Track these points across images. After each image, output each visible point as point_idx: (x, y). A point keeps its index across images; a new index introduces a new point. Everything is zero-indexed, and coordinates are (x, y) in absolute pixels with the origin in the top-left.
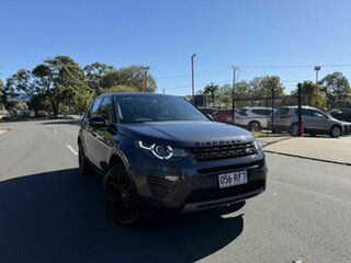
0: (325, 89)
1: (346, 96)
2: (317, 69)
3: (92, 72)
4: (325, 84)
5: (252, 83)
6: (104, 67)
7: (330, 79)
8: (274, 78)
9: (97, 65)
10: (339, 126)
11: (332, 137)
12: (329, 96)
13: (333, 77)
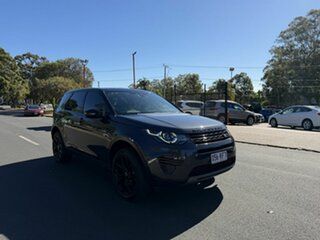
0: (234, 87)
1: (250, 92)
2: (232, 70)
3: (23, 63)
4: (234, 82)
5: (177, 80)
6: (36, 57)
7: (238, 78)
8: (194, 76)
9: (29, 56)
10: (252, 116)
11: (248, 125)
12: (237, 92)
13: (240, 76)
